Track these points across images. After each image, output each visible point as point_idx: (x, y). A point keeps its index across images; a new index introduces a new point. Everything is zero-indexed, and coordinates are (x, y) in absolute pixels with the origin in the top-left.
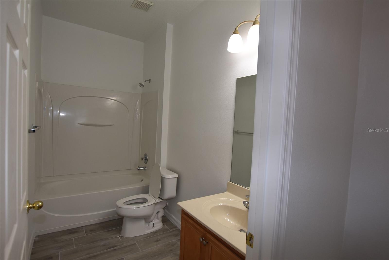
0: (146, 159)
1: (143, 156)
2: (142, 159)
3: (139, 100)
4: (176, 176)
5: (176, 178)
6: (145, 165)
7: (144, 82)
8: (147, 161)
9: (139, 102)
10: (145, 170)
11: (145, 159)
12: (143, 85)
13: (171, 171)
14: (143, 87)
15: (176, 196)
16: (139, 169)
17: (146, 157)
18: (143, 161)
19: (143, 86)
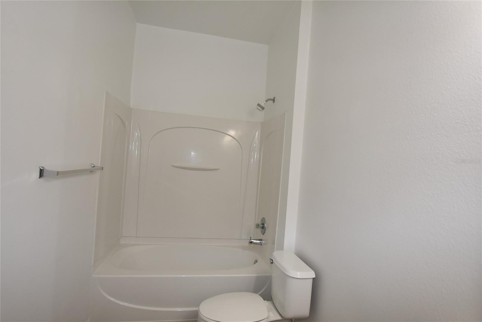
0: (264, 227)
1: (259, 222)
2: (257, 226)
3: (258, 131)
4: (312, 275)
5: (311, 280)
6: (262, 236)
7: (265, 102)
8: (265, 230)
9: (258, 133)
10: (262, 245)
11: (262, 227)
12: (263, 106)
13: (303, 261)
14: (263, 110)
15: (309, 316)
16: (251, 242)
17: (263, 224)
18: (259, 230)
19: (263, 108)
